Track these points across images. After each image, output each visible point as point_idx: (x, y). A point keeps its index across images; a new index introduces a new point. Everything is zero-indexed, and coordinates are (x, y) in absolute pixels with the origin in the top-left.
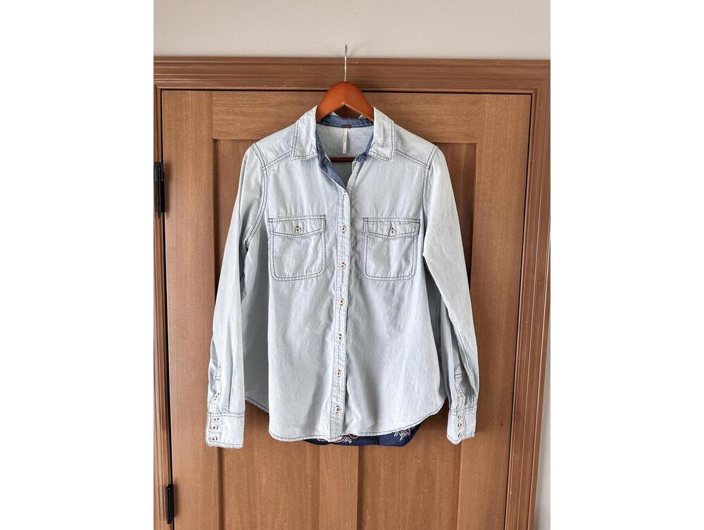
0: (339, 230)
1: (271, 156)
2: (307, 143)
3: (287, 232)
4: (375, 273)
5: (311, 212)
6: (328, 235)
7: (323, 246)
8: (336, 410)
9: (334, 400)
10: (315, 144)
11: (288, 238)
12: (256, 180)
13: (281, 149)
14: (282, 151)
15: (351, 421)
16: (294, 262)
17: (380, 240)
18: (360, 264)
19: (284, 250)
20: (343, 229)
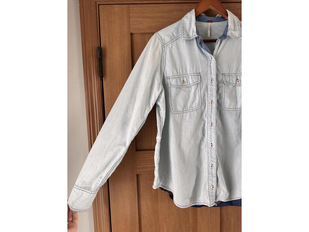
0: (209, 81)
1: (167, 39)
2: (190, 30)
3: (178, 85)
4: (230, 107)
5: (192, 71)
6: (202, 85)
7: (200, 91)
8: (211, 188)
9: (210, 182)
10: (195, 30)
11: (179, 88)
12: (159, 53)
13: (173, 34)
14: (174, 36)
15: (220, 193)
16: (183, 102)
17: (231, 87)
18: (220, 101)
19: (177, 94)
20: (212, 80)
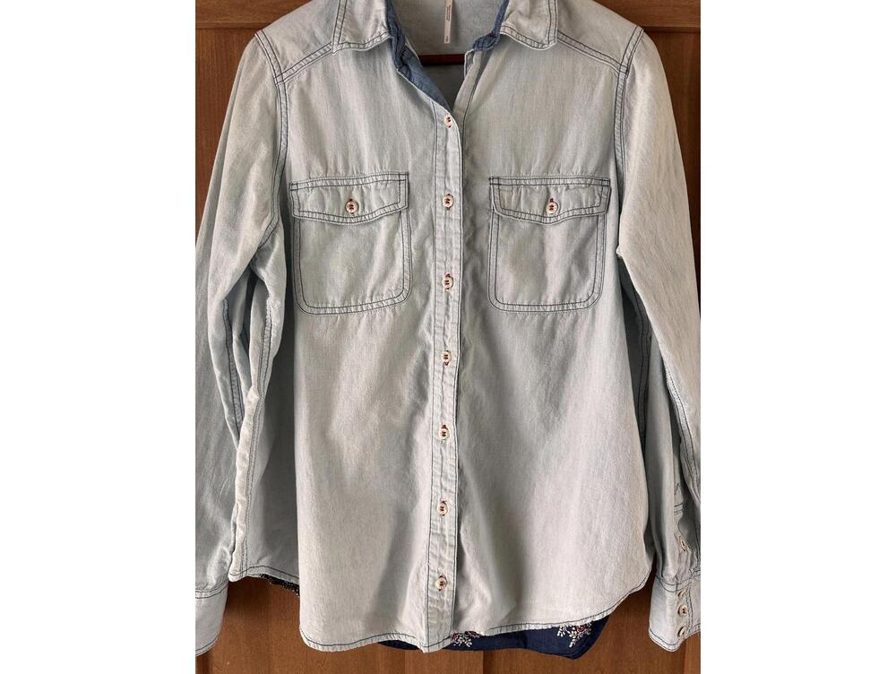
0: (439, 204)
1: (292, 53)
2: (367, 17)
3: (327, 211)
4: (515, 298)
5: (378, 165)
6: (415, 216)
7: (406, 240)
8: (437, 584)
9: (434, 564)
10: (383, 18)
11: (334, 224)
12: (263, 103)
13: (313, 36)
14: (316, 41)
15: (471, 603)
16: (346, 273)
17: (525, 225)
18: (483, 278)
19: (324, 245)
20: (447, 202)
